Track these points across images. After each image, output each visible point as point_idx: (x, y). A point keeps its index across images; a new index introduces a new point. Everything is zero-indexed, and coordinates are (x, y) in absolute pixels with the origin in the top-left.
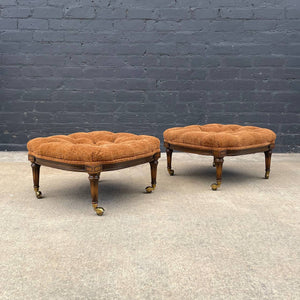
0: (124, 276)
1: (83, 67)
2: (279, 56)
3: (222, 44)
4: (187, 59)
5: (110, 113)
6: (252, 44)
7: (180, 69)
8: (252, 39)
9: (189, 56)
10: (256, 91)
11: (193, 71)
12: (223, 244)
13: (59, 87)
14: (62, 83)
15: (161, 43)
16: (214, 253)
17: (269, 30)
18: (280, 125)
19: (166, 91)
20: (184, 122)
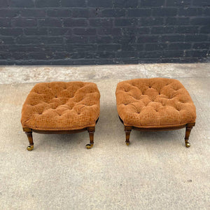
5: (60, 36)
10: (177, 16)
13: (16, 16)
14: (18, 13)
19: (104, 18)
20: (119, 42)
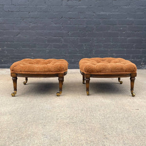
0: (36, 142)
1: (30, 25)
2: (131, 19)
3: (102, 13)
4: (84, 21)
5: (44, 49)
6: (117, 13)
7: (80, 26)
8: (117, 10)
9: (85, 19)
10: (119, 37)
11: (87, 27)
12: (93, 122)
13: (17, 35)
14: (19, 33)
15: (70, 13)
16: (87, 128)
17: (126, 6)
18: (131, 55)
19: (73, 38)
20: (82, 54)
